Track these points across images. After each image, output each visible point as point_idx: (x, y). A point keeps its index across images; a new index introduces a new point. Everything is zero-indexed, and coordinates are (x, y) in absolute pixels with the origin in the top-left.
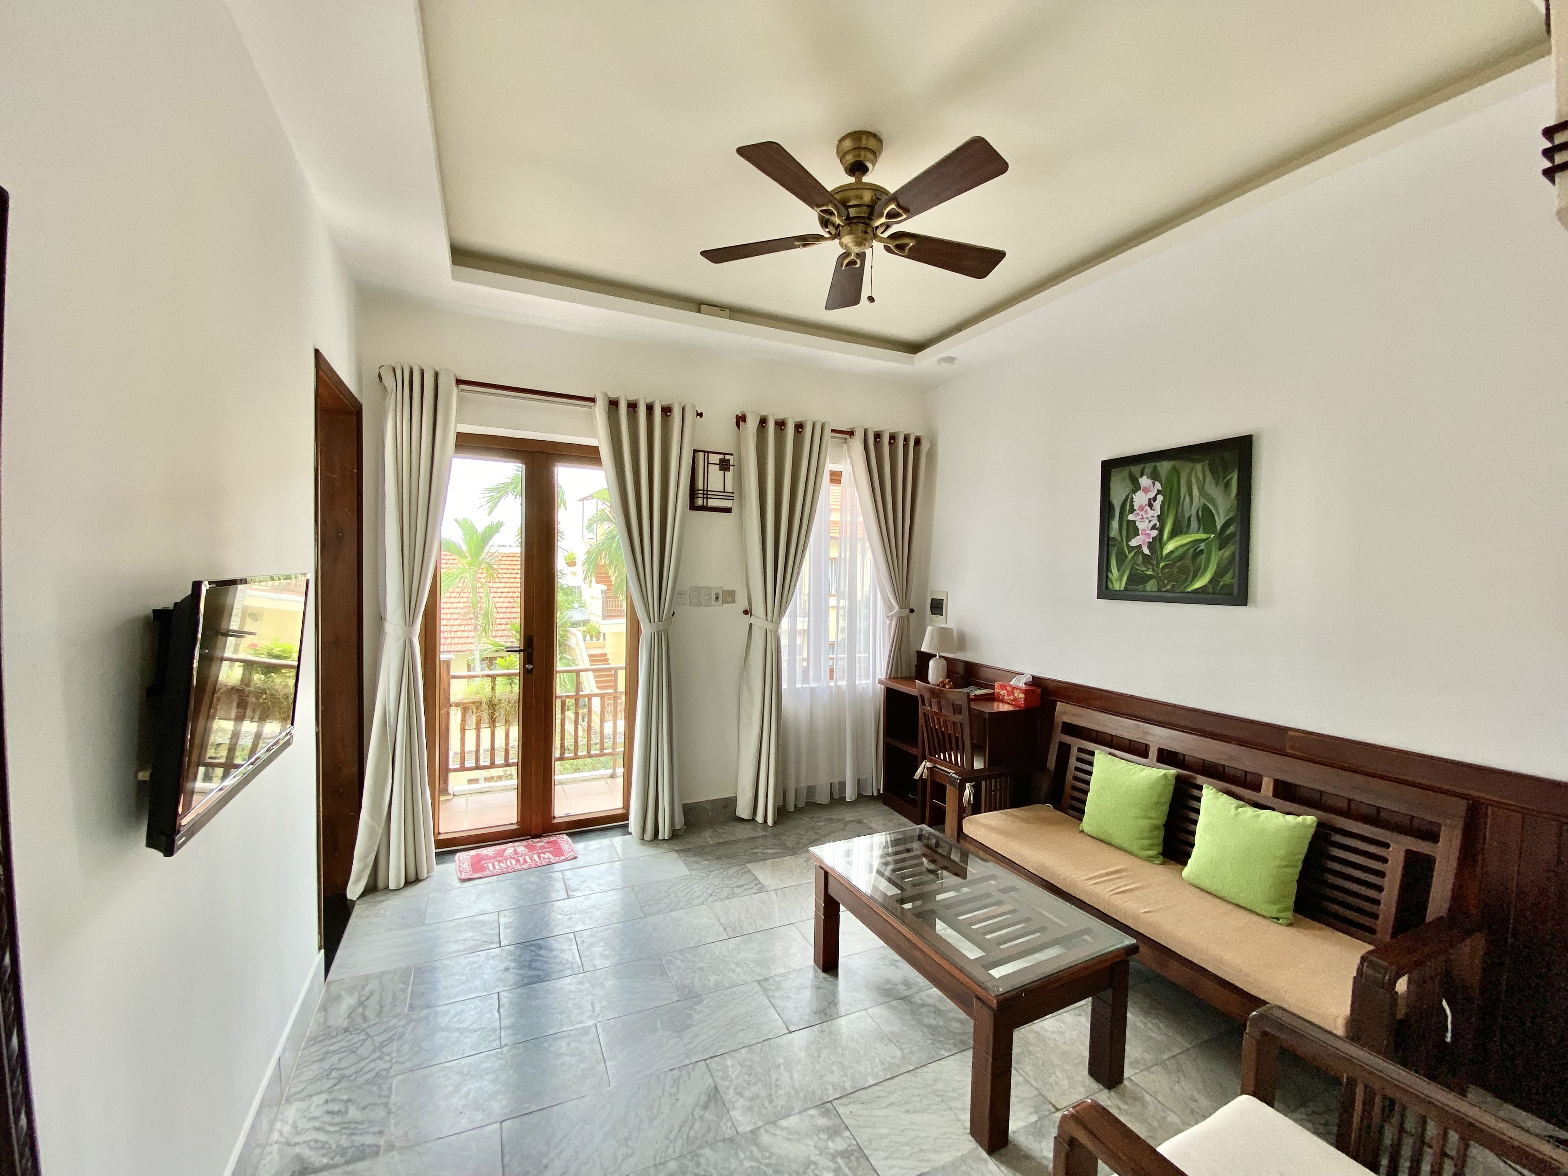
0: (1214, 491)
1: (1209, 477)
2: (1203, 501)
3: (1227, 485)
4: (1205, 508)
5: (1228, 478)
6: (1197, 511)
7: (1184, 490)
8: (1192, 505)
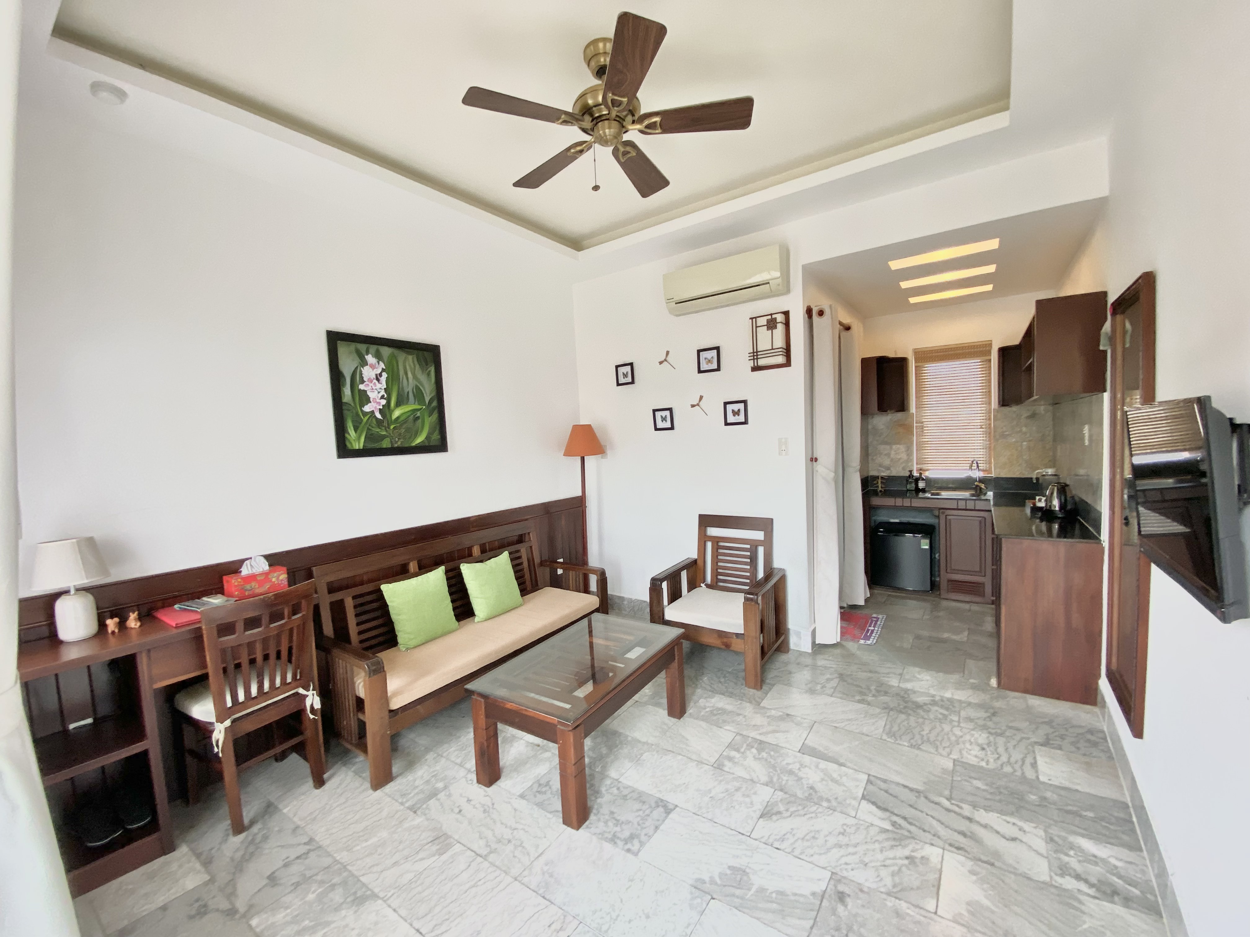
0: (423, 378)
1: (417, 366)
2: (415, 383)
3: (429, 374)
4: (417, 387)
5: (428, 370)
6: (413, 390)
7: (402, 372)
8: (409, 385)
